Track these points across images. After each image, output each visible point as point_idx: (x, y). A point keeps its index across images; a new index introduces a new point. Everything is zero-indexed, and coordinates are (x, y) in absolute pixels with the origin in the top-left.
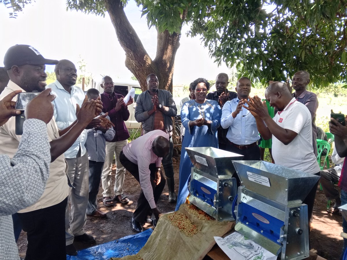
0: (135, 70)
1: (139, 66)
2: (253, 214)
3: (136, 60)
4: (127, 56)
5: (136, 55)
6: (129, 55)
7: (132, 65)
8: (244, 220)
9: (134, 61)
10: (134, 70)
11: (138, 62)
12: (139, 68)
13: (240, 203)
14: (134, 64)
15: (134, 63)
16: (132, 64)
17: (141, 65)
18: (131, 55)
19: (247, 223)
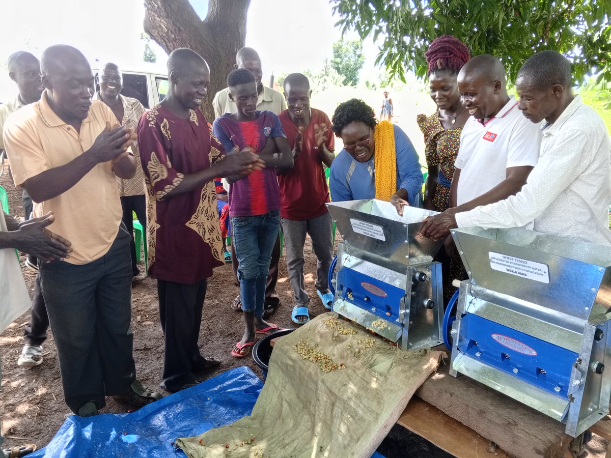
0: (166, 39)
1: (175, 31)
2: (495, 336)
3: (167, 17)
4: (149, 9)
5: (169, 8)
6: (153, 6)
7: (160, 29)
8: (471, 348)
9: (163, 20)
10: (164, 40)
11: (173, 22)
12: (174, 34)
13: (463, 316)
14: (164, 27)
15: (163, 23)
16: (160, 26)
17: (180, 30)
18: (158, 6)
19: (478, 355)
